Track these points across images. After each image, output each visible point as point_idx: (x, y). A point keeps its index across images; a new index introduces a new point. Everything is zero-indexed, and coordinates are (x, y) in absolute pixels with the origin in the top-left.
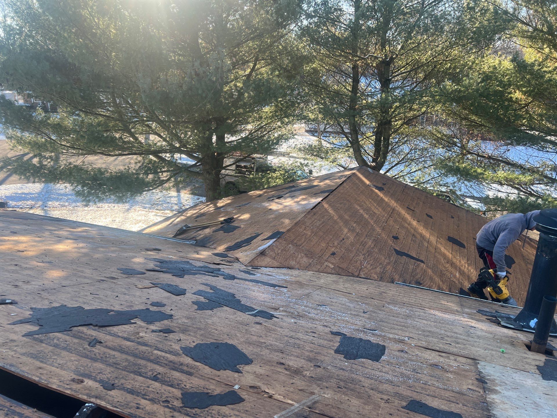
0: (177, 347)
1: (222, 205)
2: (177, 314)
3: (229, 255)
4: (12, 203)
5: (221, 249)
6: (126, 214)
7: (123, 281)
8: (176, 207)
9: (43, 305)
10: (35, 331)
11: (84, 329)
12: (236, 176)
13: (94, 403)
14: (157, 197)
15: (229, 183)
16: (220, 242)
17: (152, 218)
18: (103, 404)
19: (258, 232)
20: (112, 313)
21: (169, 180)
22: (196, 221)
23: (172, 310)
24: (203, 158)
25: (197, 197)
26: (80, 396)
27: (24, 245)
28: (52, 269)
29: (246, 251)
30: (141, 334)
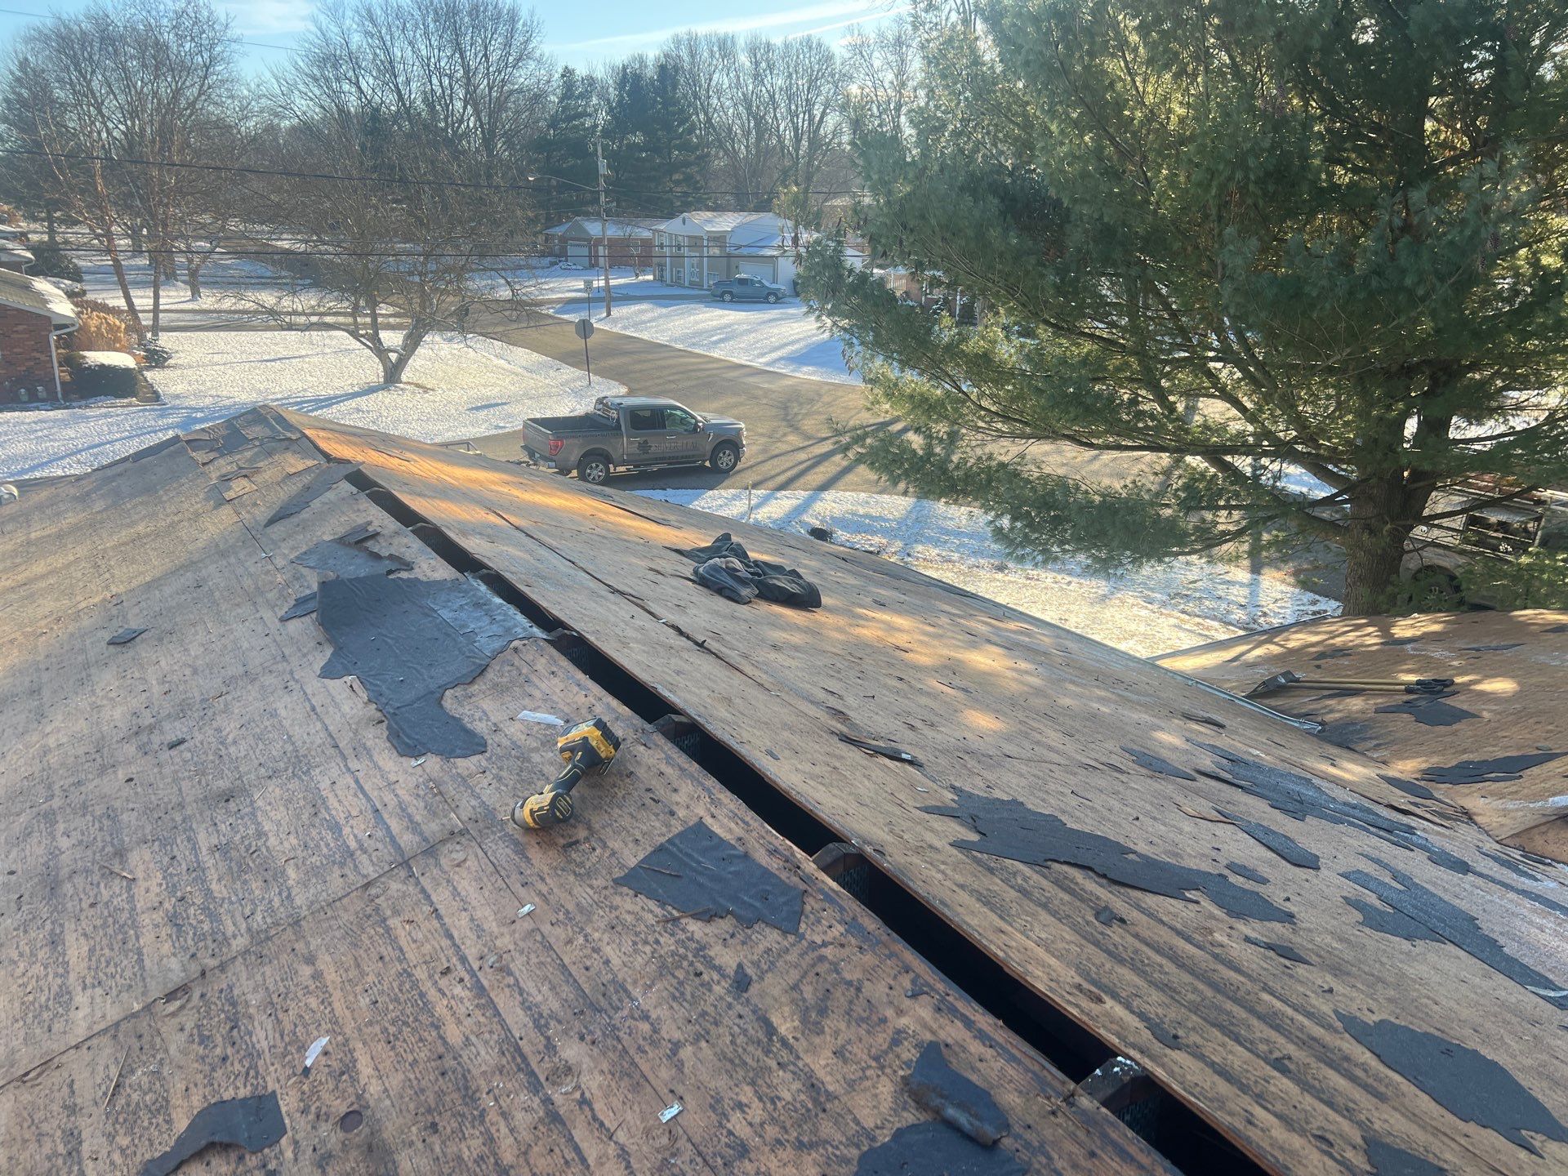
0: (1325, 1007)
1: (1409, 633)
2: (1307, 917)
3: (1436, 795)
4: (841, 535)
5: (1407, 767)
6: (1097, 608)
7: (1141, 784)
8: (1239, 615)
9: (974, 786)
10: (973, 842)
11: (1077, 874)
12: (1462, 552)
13: (1137, 1064)
14: (1191, 578)
15: (1431, 569)
16: (1403, 749)
17: (1167, 632)
18: (1160, 1073)
19: (1547, 744)
20: (1131, 856)
21: (1240, 533)
22: (1318, 667)
23: (1288, 899)
24: (1362, 481)
25: (1311, 596)
26: (1102, 1031)
27: (906, 637)
28: (971, 708)
29: (1501, 796)
30: (1218, 936)
